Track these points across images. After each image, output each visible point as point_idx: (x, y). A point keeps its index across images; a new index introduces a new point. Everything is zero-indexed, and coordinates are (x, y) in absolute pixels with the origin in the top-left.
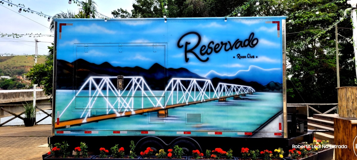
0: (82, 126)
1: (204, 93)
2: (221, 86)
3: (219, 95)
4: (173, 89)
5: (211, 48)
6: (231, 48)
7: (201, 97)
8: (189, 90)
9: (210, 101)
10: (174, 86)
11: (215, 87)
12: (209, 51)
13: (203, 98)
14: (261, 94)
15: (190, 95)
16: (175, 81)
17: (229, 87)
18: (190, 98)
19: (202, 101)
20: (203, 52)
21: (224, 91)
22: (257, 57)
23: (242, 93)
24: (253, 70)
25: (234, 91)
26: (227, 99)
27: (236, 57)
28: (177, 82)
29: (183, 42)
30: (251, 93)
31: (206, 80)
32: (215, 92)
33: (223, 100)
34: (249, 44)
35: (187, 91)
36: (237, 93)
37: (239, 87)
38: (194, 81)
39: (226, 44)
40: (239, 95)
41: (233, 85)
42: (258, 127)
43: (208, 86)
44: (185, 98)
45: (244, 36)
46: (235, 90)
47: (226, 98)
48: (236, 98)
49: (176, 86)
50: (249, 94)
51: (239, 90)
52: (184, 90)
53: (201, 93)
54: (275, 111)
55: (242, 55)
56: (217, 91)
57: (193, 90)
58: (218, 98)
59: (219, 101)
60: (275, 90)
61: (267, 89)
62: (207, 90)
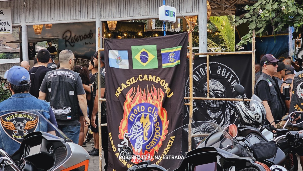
2: (79, 60)
6: (83, 39)
12: (74, 41)
17: (82, 60)
20: (72, 41)
22: (92, 44)
27: (85, 44)
29: (64, 36)
34: (89, 37)
39: (81, 37)
45: (88, 32)
46: (84, 62)
56: (77, 63)
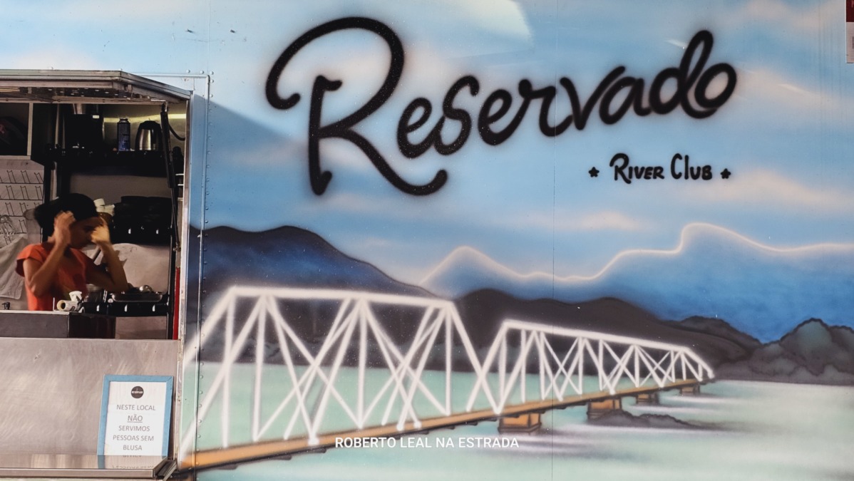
1: (416, 376)
3: (504, 392)
4: (232, 349)
5: (462, 116)
6: (579, 119)
7: (399, 403)
8: (327, 362)
9: (452, 426)
10: (237, 331)
11: (482, 341)
13: (408, 410)
15: (330, 388)
16: (244, 308)
19: (400, 428)
21: (533, 368)
22: (726, 174)
23: (637, 383)
24: (705, 250)
25: (590, 370)
28: (258, 314)
30: (693, 388)
31: (430, 304)
32: (481, 371)
33: (525, 421)
34: (680, 99)
35: (315, 363)
36: (608, 384)
37: (620, 350)
38: (358, 308)
40: (619, 397)
41: (582, 337)
43: (440, 339)
44: (301, 404)
46: (599, 363)
47: (541, 411)
48: (603, 411)
49: (253, 335)
50: (679, 388)
51: (622, 364)
52: (299, 361)
53: (396, 376)
56: (494, 369)
57: (351, 360)
58: (498, 411)
59: (503, 429)
61: (783, 364)
62: (435, 364)
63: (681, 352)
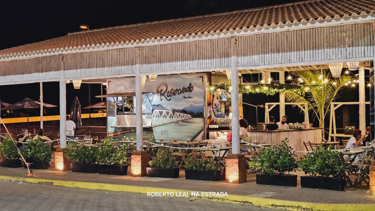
0: (118, 136)
2: (176, 114)
3: (175, 119)
4: (155, 116)
5: (172, 93)
6: (181, 93)
8: (162, 117)
9: (172, 123)
11: (174, 115)
12: (171, 95)
13: (168, 121)
14: (194, 119)
15: (162, 119)
16: (156, 112)
17: (180, 115)
18: (163, 122)
19: (168, 123)
20: (168, 95)
21: (178, 117)
23: (185, 118)
24: (191, 105)
25: (182, 117)
26: (179, 122)
27: (183, 98)
30: (190, 119)
31: (170, 111)
32: (174, 118)
33: (177, 122)
34: (189, 90)
36: (183, 119)
37: (184, 115)
38: (164, 111)
39: (179, 90)
41: (181, 114)
42: (192, 138)
43: (171, 115)
44: (160, 121)
45: (187, 85)
48: (183, 121)
49: (157, 114)
51: (184, 116)
52: (160, 117)
53: (167, 118)
54: (200, 129)
55: (186, 97)
57: (164, 117)
58: (175, 121)
60: (200, 117)
61: (197, 116)
62: (170, 117)
63: (189, 115)
